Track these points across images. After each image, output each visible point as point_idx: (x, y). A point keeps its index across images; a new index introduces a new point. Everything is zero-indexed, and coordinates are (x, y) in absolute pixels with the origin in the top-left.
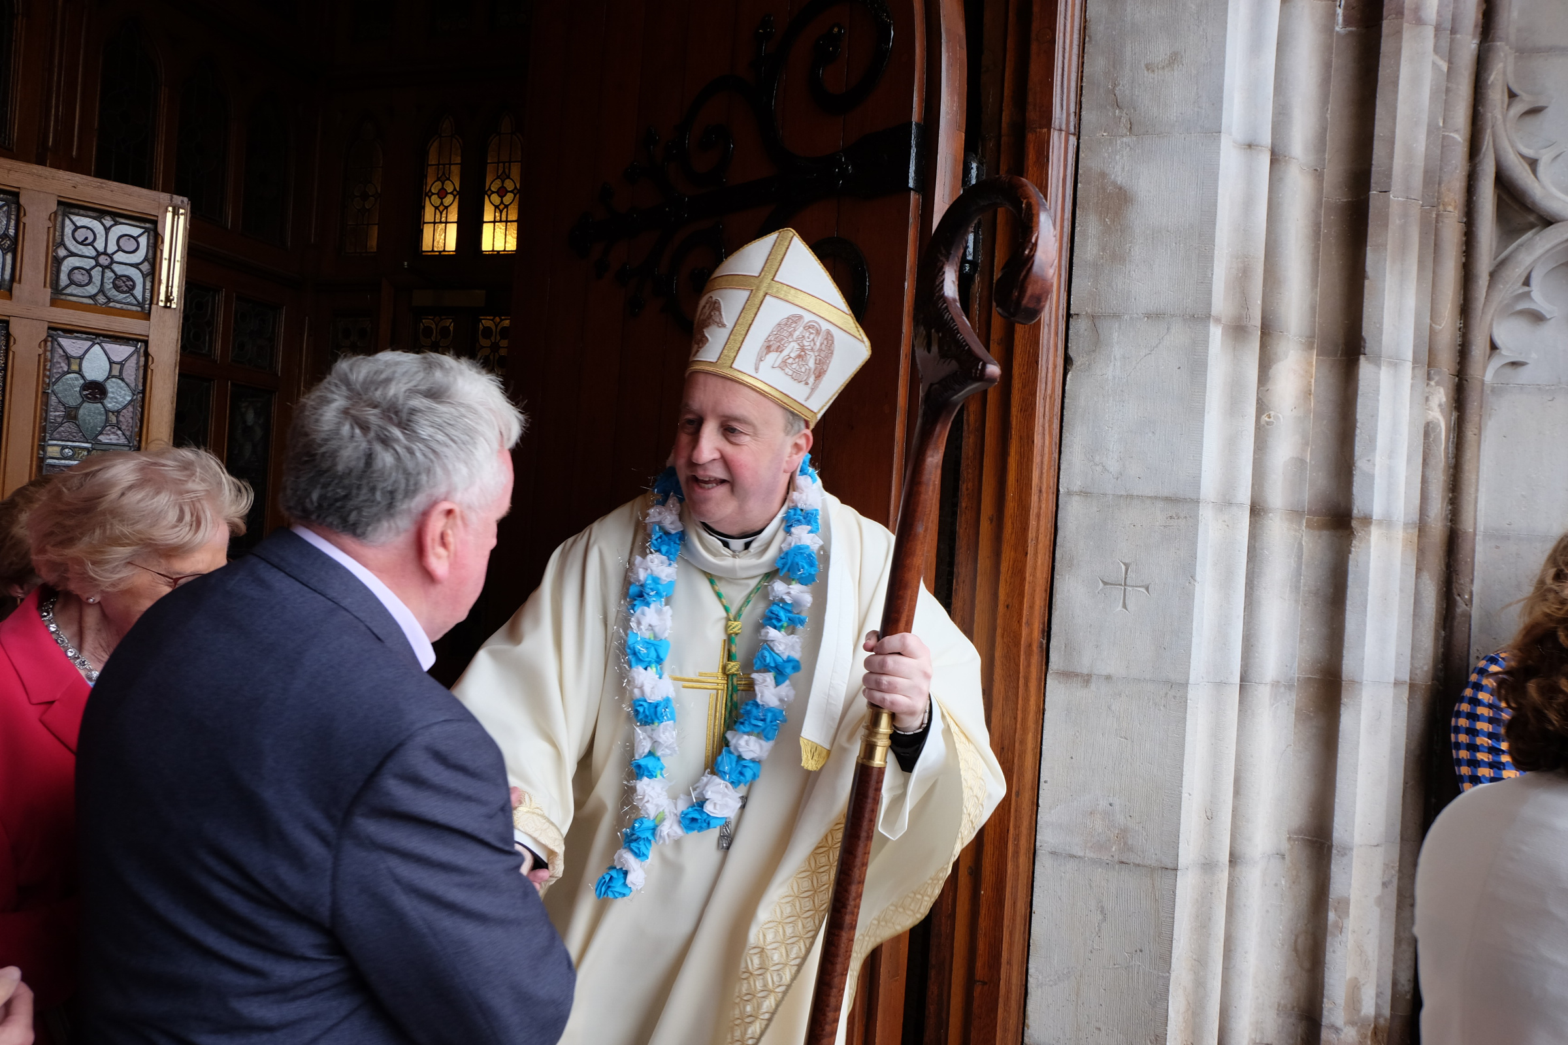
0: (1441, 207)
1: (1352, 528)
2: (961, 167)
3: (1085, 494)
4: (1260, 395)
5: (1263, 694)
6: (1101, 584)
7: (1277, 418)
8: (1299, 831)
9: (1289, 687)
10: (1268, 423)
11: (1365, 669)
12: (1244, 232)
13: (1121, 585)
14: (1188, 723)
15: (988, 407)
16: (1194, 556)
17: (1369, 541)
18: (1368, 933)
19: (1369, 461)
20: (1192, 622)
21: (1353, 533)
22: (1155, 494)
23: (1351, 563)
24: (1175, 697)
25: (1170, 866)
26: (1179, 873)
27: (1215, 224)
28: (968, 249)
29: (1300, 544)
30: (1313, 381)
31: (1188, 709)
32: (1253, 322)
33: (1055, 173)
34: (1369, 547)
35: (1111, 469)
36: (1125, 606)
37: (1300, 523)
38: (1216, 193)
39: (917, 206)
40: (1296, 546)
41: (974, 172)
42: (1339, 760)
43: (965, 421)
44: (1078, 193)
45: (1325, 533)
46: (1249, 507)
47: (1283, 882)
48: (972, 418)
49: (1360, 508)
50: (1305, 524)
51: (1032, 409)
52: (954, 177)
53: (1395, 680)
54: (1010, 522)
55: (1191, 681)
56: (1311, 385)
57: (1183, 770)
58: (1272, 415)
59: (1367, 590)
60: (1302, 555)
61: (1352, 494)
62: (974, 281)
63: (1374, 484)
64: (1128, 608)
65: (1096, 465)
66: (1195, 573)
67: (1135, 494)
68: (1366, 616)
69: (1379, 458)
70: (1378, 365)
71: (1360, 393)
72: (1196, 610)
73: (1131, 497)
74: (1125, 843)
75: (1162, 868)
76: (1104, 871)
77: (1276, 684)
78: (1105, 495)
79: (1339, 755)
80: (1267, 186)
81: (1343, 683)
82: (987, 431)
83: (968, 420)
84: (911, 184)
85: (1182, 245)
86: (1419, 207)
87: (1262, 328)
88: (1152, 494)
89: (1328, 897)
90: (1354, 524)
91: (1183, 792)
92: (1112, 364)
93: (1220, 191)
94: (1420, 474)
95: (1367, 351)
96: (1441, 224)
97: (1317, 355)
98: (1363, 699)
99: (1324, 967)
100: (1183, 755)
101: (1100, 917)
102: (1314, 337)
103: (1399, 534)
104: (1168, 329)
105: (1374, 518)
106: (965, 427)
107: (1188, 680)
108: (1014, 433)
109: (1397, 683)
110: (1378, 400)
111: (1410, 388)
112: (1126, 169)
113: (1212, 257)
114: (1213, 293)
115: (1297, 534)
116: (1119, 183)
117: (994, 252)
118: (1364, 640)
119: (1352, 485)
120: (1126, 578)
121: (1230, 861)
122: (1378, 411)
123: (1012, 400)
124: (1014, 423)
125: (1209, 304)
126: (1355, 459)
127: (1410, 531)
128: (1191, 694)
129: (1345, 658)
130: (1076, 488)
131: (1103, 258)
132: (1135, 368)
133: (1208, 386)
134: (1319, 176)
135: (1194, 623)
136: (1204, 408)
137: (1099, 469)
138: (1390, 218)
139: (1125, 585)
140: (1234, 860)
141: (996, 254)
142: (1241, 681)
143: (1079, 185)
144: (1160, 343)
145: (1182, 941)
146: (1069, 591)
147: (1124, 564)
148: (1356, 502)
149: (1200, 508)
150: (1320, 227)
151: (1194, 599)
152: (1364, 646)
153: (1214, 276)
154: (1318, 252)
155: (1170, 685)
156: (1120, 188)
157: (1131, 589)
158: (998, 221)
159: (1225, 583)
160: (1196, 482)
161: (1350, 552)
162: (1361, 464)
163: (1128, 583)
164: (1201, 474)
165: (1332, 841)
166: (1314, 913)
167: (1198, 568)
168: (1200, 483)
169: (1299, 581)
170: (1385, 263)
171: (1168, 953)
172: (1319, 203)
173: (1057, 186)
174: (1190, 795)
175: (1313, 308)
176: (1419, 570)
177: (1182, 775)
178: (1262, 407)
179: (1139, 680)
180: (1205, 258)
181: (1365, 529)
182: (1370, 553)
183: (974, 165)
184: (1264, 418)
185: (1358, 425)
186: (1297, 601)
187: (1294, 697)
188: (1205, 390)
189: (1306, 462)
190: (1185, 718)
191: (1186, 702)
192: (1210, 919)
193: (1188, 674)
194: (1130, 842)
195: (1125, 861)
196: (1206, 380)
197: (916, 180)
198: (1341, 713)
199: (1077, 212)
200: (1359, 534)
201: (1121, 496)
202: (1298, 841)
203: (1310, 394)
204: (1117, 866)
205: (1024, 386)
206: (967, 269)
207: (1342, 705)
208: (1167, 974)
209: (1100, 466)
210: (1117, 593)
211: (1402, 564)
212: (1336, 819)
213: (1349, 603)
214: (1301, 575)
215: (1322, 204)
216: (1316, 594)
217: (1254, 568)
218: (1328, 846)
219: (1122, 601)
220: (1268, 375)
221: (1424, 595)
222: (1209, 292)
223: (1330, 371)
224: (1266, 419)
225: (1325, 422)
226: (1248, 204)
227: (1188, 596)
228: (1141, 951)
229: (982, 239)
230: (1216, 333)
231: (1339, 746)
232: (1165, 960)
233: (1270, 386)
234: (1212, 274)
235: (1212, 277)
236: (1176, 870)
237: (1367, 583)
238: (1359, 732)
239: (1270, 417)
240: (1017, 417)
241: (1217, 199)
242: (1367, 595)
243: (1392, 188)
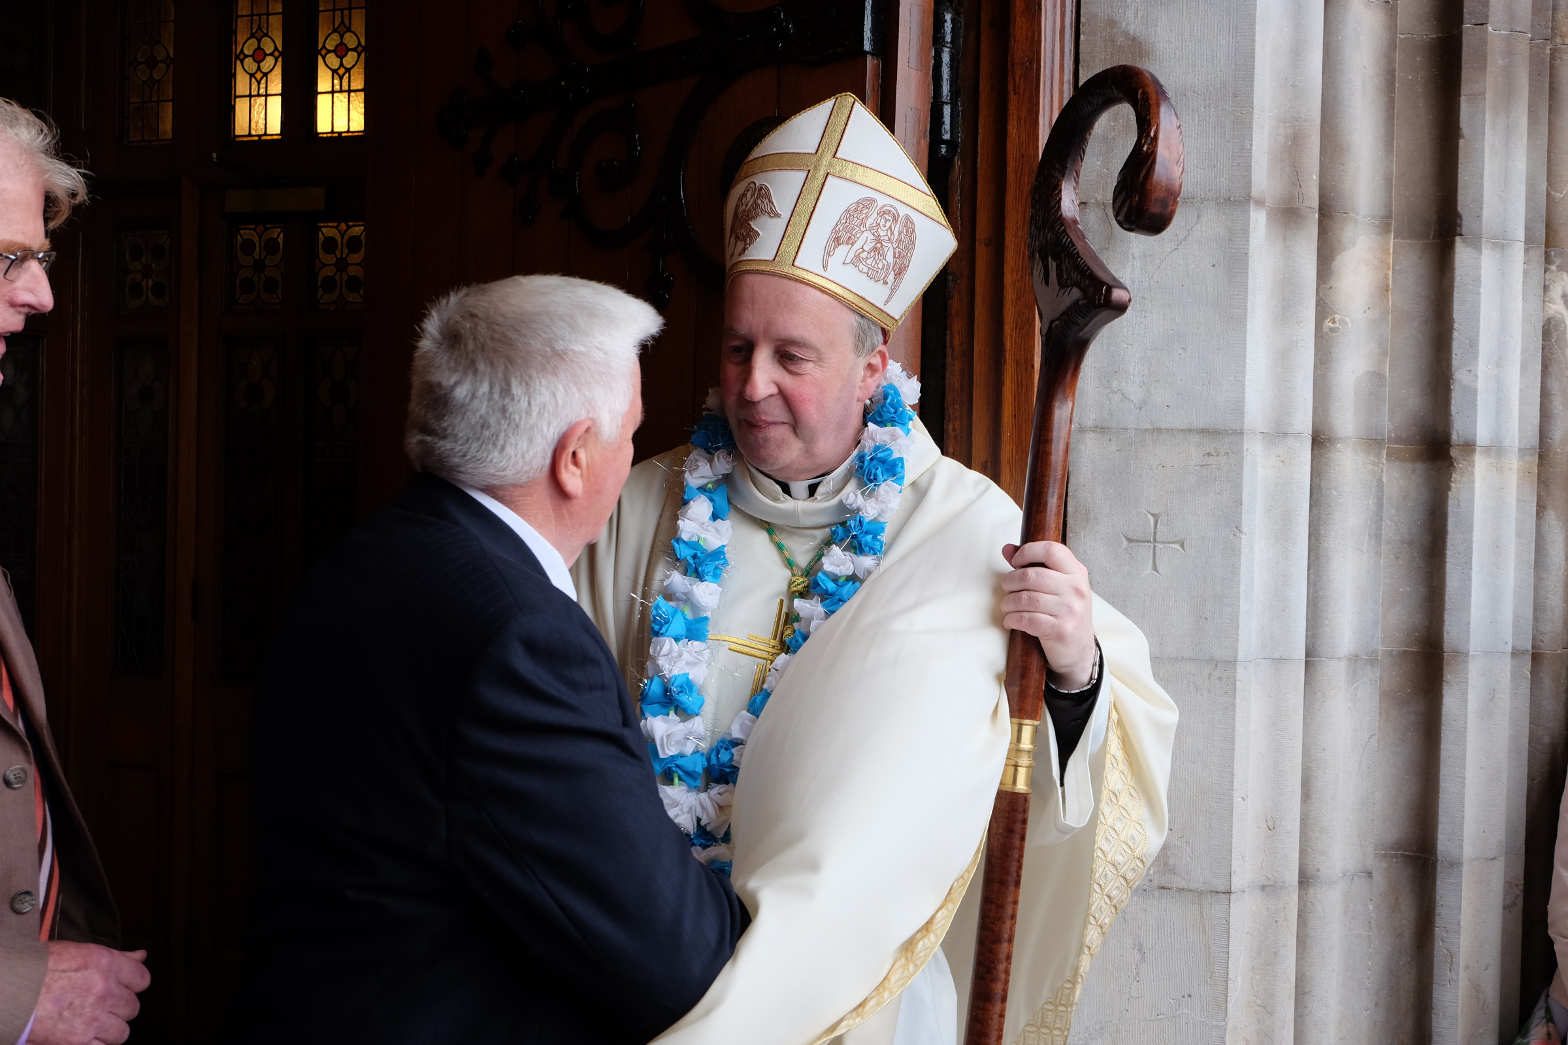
0: (1558, 40)
1: (1451, 457)
2: (932, 20)
3: (1101, 429)
4: (1321, 295)
5: (1335, 672)
6: (1125, 543)
7: (1346, 323)
8: (1398, 845)
9: (1372, 661)
10: (1332, 330)
11: (1472, 636)
12: (1292, 87)
13: (1150, 542)
14: (1238, 710)
15: (976, 325)
16: (1239, 502)
17: (1472, 474)
18: (1486, 970)
19: (1470, 371)
20: (1239, 583)
21: (1452, 464)
22: (1189, 426)
23: (1450, 502)
24: (1220, 679)
25: (1221, 888)
26: (1232, 896)
27: (1253, 81)
28: (944, 126)
29: (1380, 482)
30: (1390, 273)
31: (1237, 691)
32: (1307, 204)
33: (1049, 23)
34: (1473, 482)
35: (1133, 397)
36: (1155, 568)
37: (1379, 456)
38: (1253, 41)
39: (876, 75)
40: (1375, 483)
41: (948, 26)
42: (1442, 752)
43: (948, 344)
44: (1081, 48)
45: (1420, 466)
46: (1310, 437)
47: (1371, 907)
48: (957, 341)
49: (1460, 433)
50: (1385, 457)
51: (1030, 325)
52: (922, 35)
53: (1513, 649)
54: (1008, 466)
55: (1239, 658)
56: (1388, 279)
57: (1233, 769)
58: (1336, 320)
59: (1472, 536)
60: (1382, 495)
61: (1451, 415)
62: (954, 166)
63: (1477, 400)
64: (1160, 570)
65: (1114, 392)
66: (1241, 522)
67: (1163, 427)
68: (1471, 569)
69: (1483, 367)
70: (1478, 248)
71: (1456, 284)
72: (1243, 569)
73: (1158, 430)
74: (1166, 864)
75: (1212, 892)
76: (1141, 900)
77: (1354, 659)
78: (1126, 429)
79: (1442, 747)
80: (1323, 28)
81: (1445, 654)
82: (976, 356)
83: (952, 343)
84: (867, 46)
85: (1212, 110)
86: (1528, 41)
87: (1320, 209)
88: (1185, 427)
89: (1435, 927)
90: (1454, 452)
91: (1234, 796)
92: (1130, 264)
93: (1258, 38)
94: (1539, 385)
95: (1463, 233)
96: (1559, 62)
97: (1395, 237)
98: (1470, 676)
99: (1431, 1013)
100: (1233, 750)
101: (1138, 957)
102: (1389, 217)
103: (1513, 463)
104: (1199, 216)
105: (1478, 443)
106: (949, 351)
107: (1236, 657)
108: (1009, 357)
109: (1515, 653)
110: (1479, 294)
111: (1522, 275)
112: (1140, 14)
113: (1251, 123)
114: (1253, 169)
115: (1376, 468)
116: (1131, 33)
117: (978, 128)
118: (1469, 600)
119: (1451, 404)
120: (1155, 533)
121: (1300, 882)
122: (1480, 308)
123: (1005, 315)
124: (1008, 344)
125: (1249, 183)
126: (1453, 369)
127: (1527, 458)
128: (1241, 672)
129: (1446, 624)
130: (1089, 423)
131: (1114, 130)
132: (1159, 267)
133: (1249, 287)
134: (1392, 9)
135: (1241, 585)
136: (1245, 315)
137: (1117, 397)
138: (1489, 57)
139: (1155, 541)
140: (1305, 880)
141: (980, 131)
142: (1306, 656)
143: (1082, 37)
144: (1189, 235)
145: (1240, 981)
146: (1085, 552)
147: (1153, 515)
148: (1455, 425)
149: (1245, 440)
150: (1393, 76)
151: (1240, 555)
152: (1469, 607)
153: (1253, 148)
154: (1393, 108)
155: (1214, 662)
156: (1134, 40)
157: (1161, 546)
158: (981, 88)
159: (1281, 534)
160: (1239, 408)
161: (1449, 488)
162: (1460, 375)
163: (1158, 539)
164: (1244, 398)
165: (1436, 854)
166: (1418, 948)
167: (1244, 516)
168: (1243, 410)
169: (1379, 528)
170: (1484, 116)
171: (1223, 996)
172: (1392, 46)
173: (1054, 40)
174: (1243, 798)
175: (1388, 179)
176: (1541, 508)
177: (1233, 775)
178: (1323, 310)
179: (1176, 659)
180: (1242, 123)
181: (1468, 459)
182: (1474, 488)
183: (948, 17)
184: (1328, 324)
185: (1456, 326)
186: (1378, 553)
187: (1378, 675)
188: (1247, 292)
189: (1386, 378)
190: (1234, 704)
191: (1234, 683)
192: (1275, 953)
193: (1236, 649)
194: (1172, 861)
195: (1167, 885)
196: (1247, 279)
197: (875, 41)
198: (1444, 692)
199: (1081, 72)
200: (1460, 465)
201: (1147, 430)
202: (1397, 858)
203: (1387, 290)
204: (1156, 893)
205: (1018, 298)
206: (943, 151)
207: (1444, 684)
208: (1223, 1023)
209: (1119, 394)
210: (1145, 551)
211: (1519, 501)
212: (1440, 827)
213: (1449, 553)
214: (1381, 520)
215: (1395, 46)
216: (1410, 543)
217: (1319, 513)
218: (1433, 861)
219: (1151, 561)
220: (1330, 268)
221: (1549, 540)
222: (1248, 169)
223: (1420, 258)
224: (1330, 324)
225: (1416, 324)
226: (1297, 52)
227: (1232, 552)
228: (1190, 996)
229: (962, 111)
230: (1259, 220)
231: (1442, 735)
232: (1221, 1005)
233: (1334, 282)
234: (1251, 145)
235: (1251, 149)
236: (1229, 893)
237: (1471, 527)
238: (1466, 716)
239: (1334, 323)
240: (1011, 336)
241: (1254, 49)
242: (1472, 542)
243: (1491, 19)
